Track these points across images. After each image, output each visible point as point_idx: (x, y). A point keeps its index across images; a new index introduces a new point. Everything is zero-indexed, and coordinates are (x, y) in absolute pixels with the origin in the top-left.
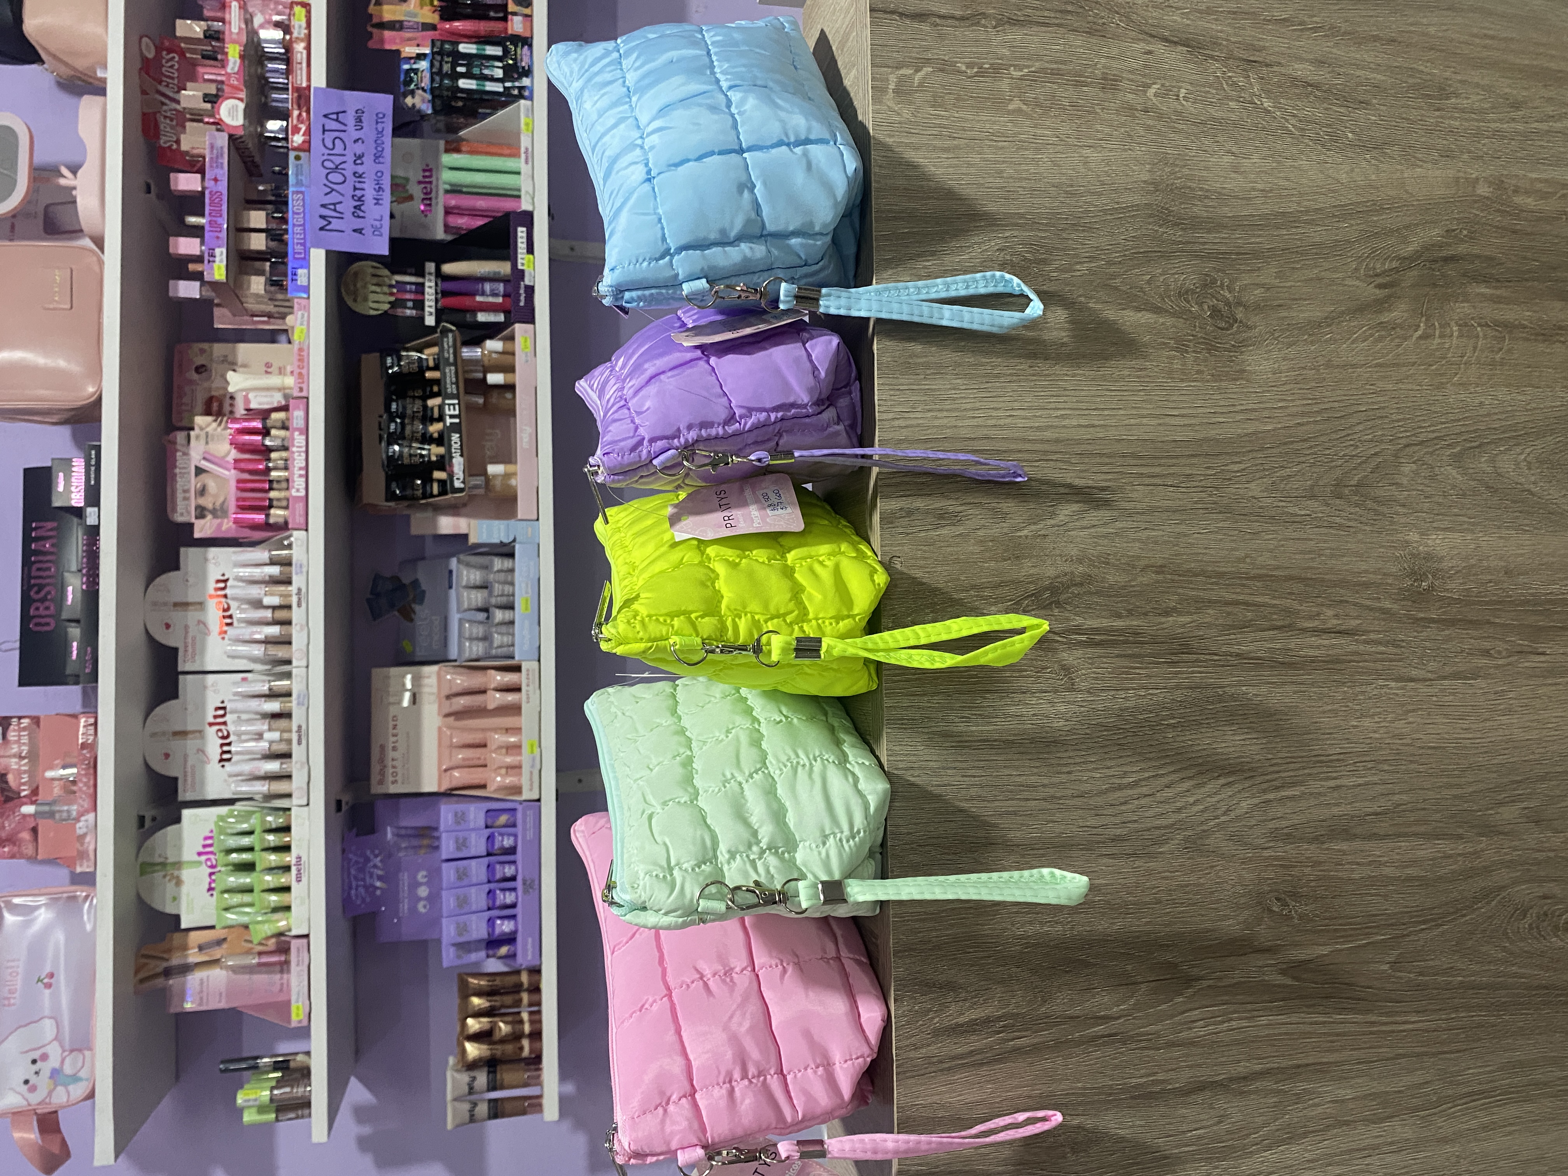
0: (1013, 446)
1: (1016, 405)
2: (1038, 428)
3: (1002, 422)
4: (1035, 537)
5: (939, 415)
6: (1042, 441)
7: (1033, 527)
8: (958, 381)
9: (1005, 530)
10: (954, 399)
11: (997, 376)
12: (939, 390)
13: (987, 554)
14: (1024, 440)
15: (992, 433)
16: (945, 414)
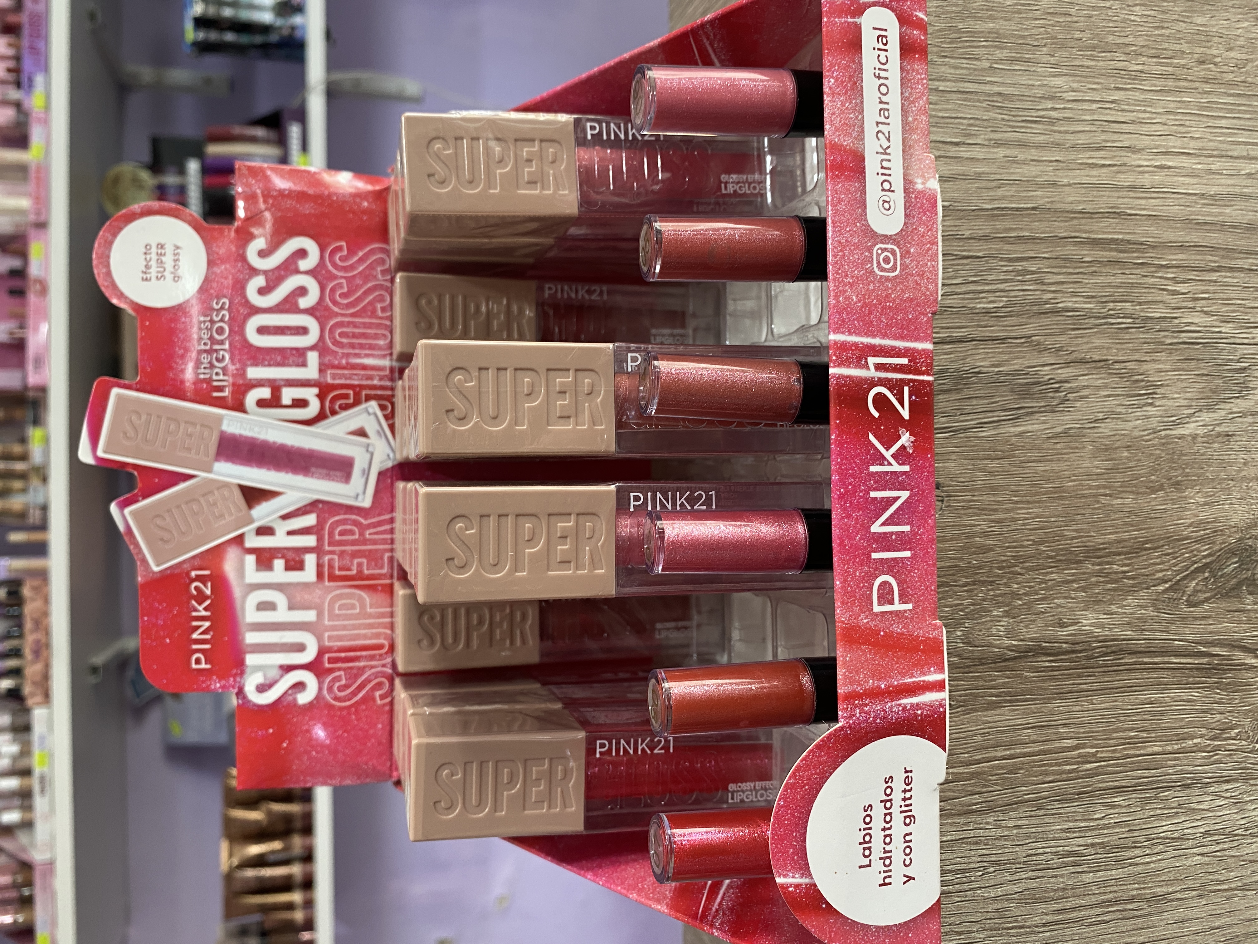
0: (1170, 236)
1: (1174, 144)
2: (1215, 199)
3: (1146, 180)
4: (1210, 438)
5: (1021, 156)
6: (1223, 227)
7: (1206, 417)
8: (1058, 81)
9: (1154, 423)
10: (1052, 121)
11: (1138, 76)
12: (1021, 97)
13: (1119, 477)
14: (1190, 223)
15: (1125, 203)
16: (1033, 154)
